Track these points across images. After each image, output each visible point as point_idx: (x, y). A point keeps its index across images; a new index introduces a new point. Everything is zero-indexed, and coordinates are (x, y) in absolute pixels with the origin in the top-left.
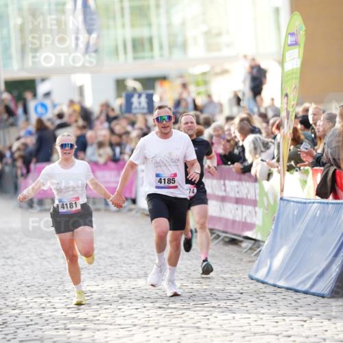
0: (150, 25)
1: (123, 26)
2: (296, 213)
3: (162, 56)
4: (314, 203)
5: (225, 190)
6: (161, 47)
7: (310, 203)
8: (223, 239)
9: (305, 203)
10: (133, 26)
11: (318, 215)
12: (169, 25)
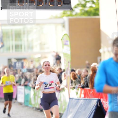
0: (21, 40)
1: (12, 40)
2: (75, 103)
3: (25, 50)
4: (81, 99)
6: (25, 48)
7: (80, 99)
9: (78, 99)
10: (16, 40)
12: (28, 40)
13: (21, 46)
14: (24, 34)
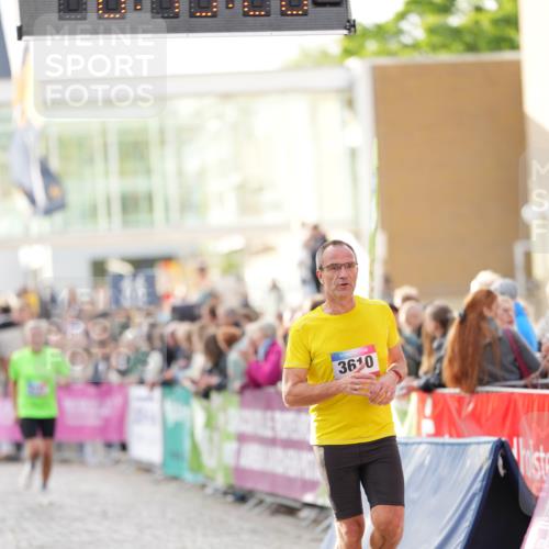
0: (148, 172)
1: (107, 173)
3: (167, 219)
4: (420, 443)
5: (273, 429)
6: (167, 209)
7: (413, 444)
8: (269, 507)
10: (122, 173)
11: (427, 462)
12: (180, 173)
13: (150, 198)
14: (163, 143)
